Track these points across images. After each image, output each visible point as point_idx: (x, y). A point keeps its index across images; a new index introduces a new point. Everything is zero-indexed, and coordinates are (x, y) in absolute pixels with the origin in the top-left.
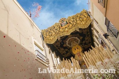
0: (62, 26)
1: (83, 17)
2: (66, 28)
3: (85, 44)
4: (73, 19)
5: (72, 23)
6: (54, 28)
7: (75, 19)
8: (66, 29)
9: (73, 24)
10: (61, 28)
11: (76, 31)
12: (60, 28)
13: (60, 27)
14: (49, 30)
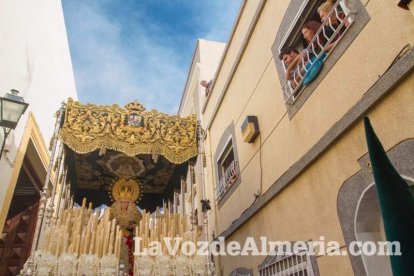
0: (126, 124)
1: (184, 134)
2: (133, 133)
3: (151, 183)
4: (161, 122)
5: (153, 130)
6: (103, 116)
7: (164, 126)
8: (133, 136)
9: (153, 136)
10: (122, 126)
11: (151, 155)
12: (119, 125)
13: (120, 121)
14: (89, 113)
